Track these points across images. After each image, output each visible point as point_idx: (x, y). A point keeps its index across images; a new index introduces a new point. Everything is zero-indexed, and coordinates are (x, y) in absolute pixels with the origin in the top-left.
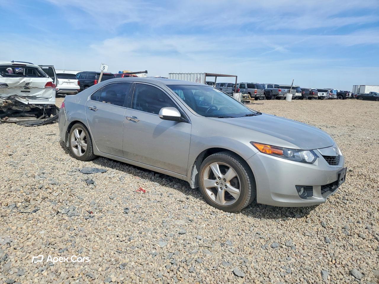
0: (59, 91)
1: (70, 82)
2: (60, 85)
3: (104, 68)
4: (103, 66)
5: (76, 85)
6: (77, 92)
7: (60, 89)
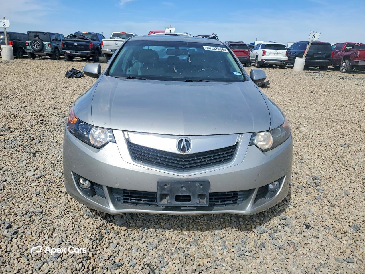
0: (265, 61)
1: (277, 53)
2: (267, 55)
3: (314, 37)
4: (314, 34)
5: (284, 56)
6: (283, 63)
7: (266, 60)
